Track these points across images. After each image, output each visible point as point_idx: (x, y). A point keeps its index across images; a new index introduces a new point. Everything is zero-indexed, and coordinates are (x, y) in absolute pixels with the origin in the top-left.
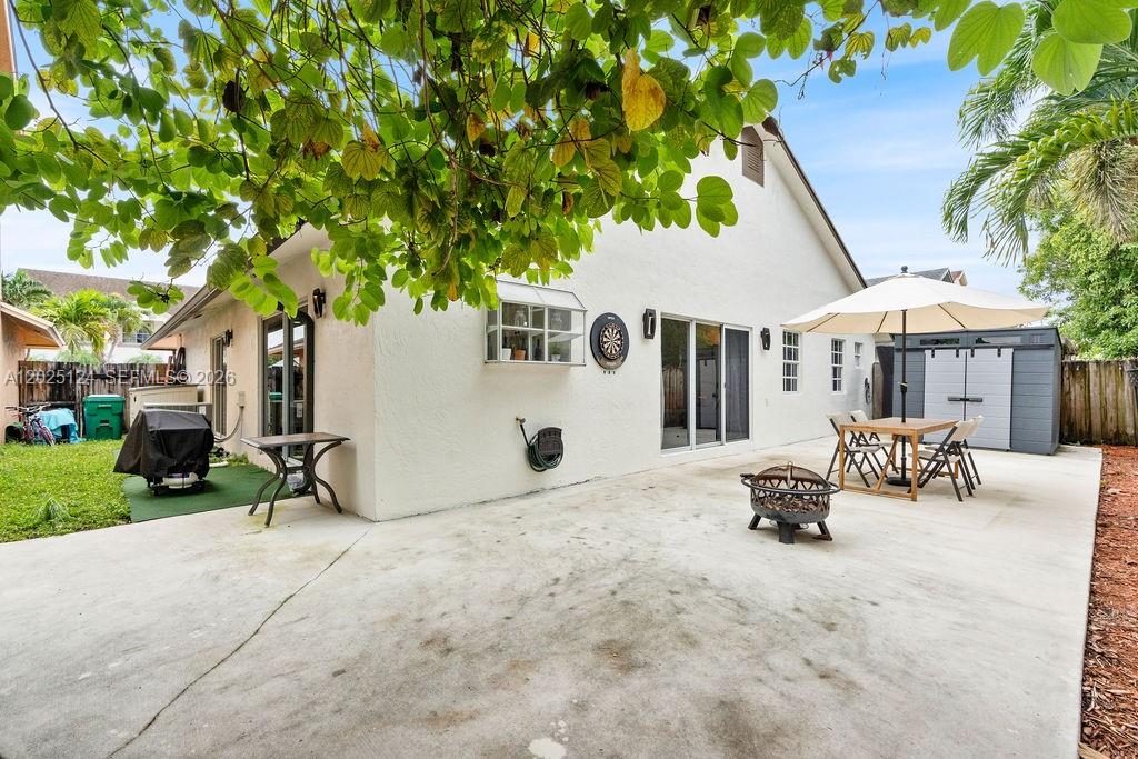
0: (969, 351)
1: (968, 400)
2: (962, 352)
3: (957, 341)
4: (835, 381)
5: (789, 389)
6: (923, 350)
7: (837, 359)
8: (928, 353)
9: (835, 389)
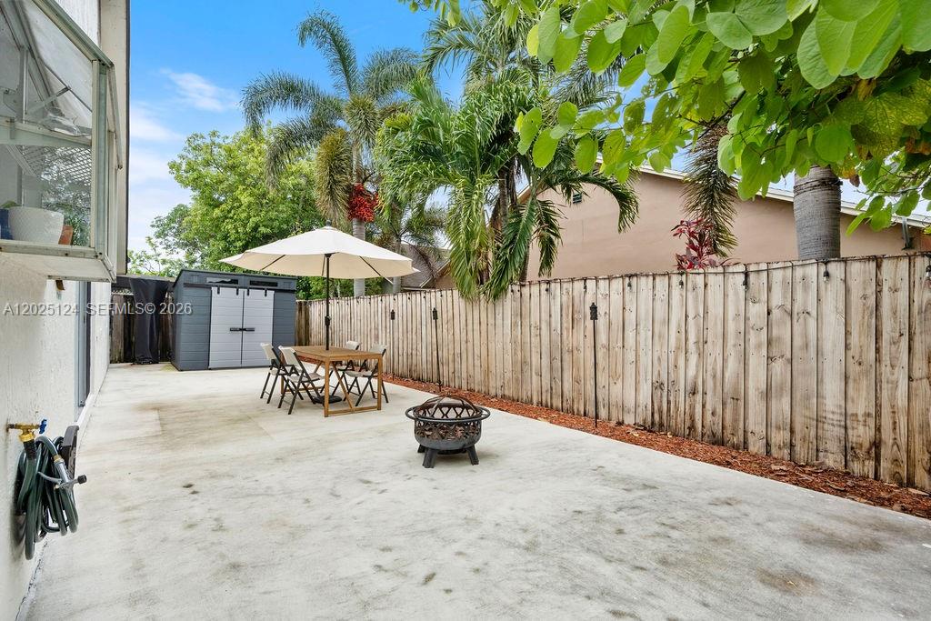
0: (246, 290)
1: (244, 330)
2: (241, 290)
3: (236, 282)
8: (215, 290)
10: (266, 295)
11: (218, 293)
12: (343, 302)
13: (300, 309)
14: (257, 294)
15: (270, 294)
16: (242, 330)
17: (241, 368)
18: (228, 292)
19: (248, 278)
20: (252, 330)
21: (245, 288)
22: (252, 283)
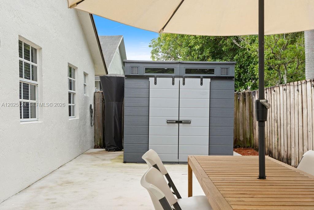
0: (181, 79)
1: (181, 122)
2: (177, 80)
3: (172, 70)
4: (70, 107)
5: (26, 116)
6: (147, 78)
7: (71, 85)
8: (152, 80)
9: (70, 115)
10: (202, 84)
11: (155, 83)
12: (292, 88)
13: (244, 100)
14: (193, 82)
15: (207, 81)
16: (179, 122)
17: (178, 163)
18: (164, 82)
19: (183, 66)
20: (188, 122)
21: (180, 77)
22: (188, 71)
